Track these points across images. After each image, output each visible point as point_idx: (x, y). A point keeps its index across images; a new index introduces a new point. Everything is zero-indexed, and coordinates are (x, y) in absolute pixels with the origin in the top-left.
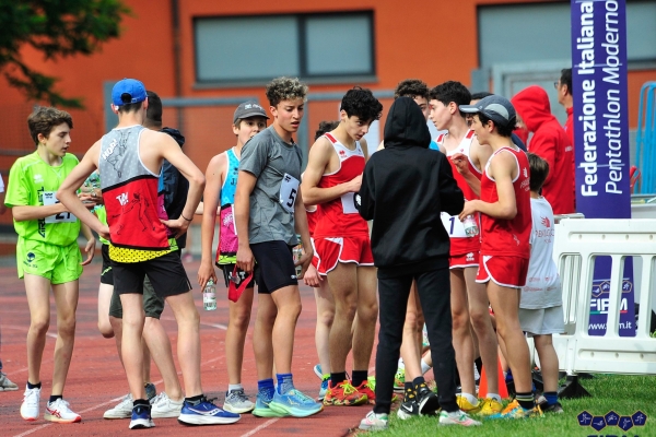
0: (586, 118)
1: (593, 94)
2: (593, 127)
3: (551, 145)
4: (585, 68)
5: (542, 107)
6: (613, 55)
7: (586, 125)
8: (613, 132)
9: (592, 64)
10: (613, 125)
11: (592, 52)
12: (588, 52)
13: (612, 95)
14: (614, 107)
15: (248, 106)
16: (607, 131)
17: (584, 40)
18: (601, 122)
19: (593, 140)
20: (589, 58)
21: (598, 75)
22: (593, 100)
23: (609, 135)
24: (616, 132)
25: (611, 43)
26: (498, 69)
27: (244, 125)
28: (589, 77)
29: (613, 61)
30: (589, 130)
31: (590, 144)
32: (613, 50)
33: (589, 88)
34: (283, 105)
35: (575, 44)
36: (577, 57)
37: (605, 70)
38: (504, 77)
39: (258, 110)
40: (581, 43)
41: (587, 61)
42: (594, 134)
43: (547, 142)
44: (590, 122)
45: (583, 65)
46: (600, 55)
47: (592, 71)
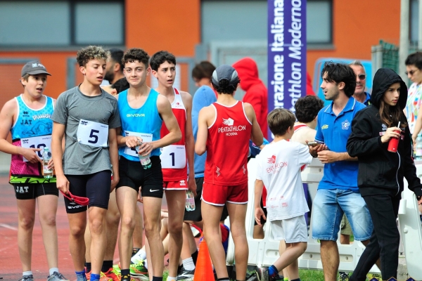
0: (276, 83)
1: (282, 65)
2: (282, 89)
3: (259, 101)
4: (278, 46)
5: (252, 73)
6: (297, 38)
7: (276, 88)
8: (296, 93)
9: (282, 44)
10: (296, 88)
11: (282, 35)
12: (279, 35)
13: (296, 67)
14: (296, 75)
15: (35, 65)
16: (291, 93)
17: (277, 27)
18: (287, 86)
19: (282, 98)
20: (280, 40)
21: (286, 52)
22: (282, 70)
23: (292, 95)
24: (297, 94)
25: (296, 29)
26: (215, 45)
27: (31, 79)
28: (279, 53)
29: (296, 43)
30: (278, 91)
31: (279, 101)
32: (296, 34)
33: (279, 60)
34: (91, 64)
35: (270, 29)
36: (271, 38)
37: (291, 49)
38: (219, 51)
39: (42, 69)
40: (274, 29)
41: (278, 42)
42: (282, 94)
43: (255, 98)
44: (280, 85)
45: (275, 44)
46: (288, 38)
47: (282, 50)
